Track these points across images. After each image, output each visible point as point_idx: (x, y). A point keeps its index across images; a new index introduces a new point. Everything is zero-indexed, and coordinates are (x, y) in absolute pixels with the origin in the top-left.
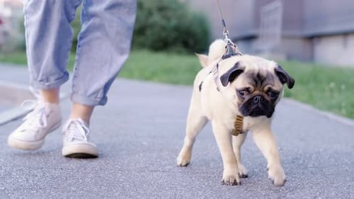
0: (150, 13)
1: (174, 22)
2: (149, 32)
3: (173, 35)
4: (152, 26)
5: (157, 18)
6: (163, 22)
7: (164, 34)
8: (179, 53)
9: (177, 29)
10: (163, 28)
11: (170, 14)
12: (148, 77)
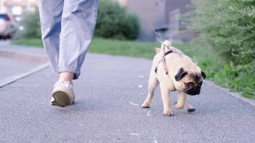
0: (103, 15)
1: (117, 21)
2: (102, 27)
3: (117, 28)
4: (104, 23)
5: (107, 18)
6: (110, 21)
7: (111, 28)
8: (120, 39)
9: (119, 24)
10: (111, 24)
11: (115, 16)
12: (102, 51)
